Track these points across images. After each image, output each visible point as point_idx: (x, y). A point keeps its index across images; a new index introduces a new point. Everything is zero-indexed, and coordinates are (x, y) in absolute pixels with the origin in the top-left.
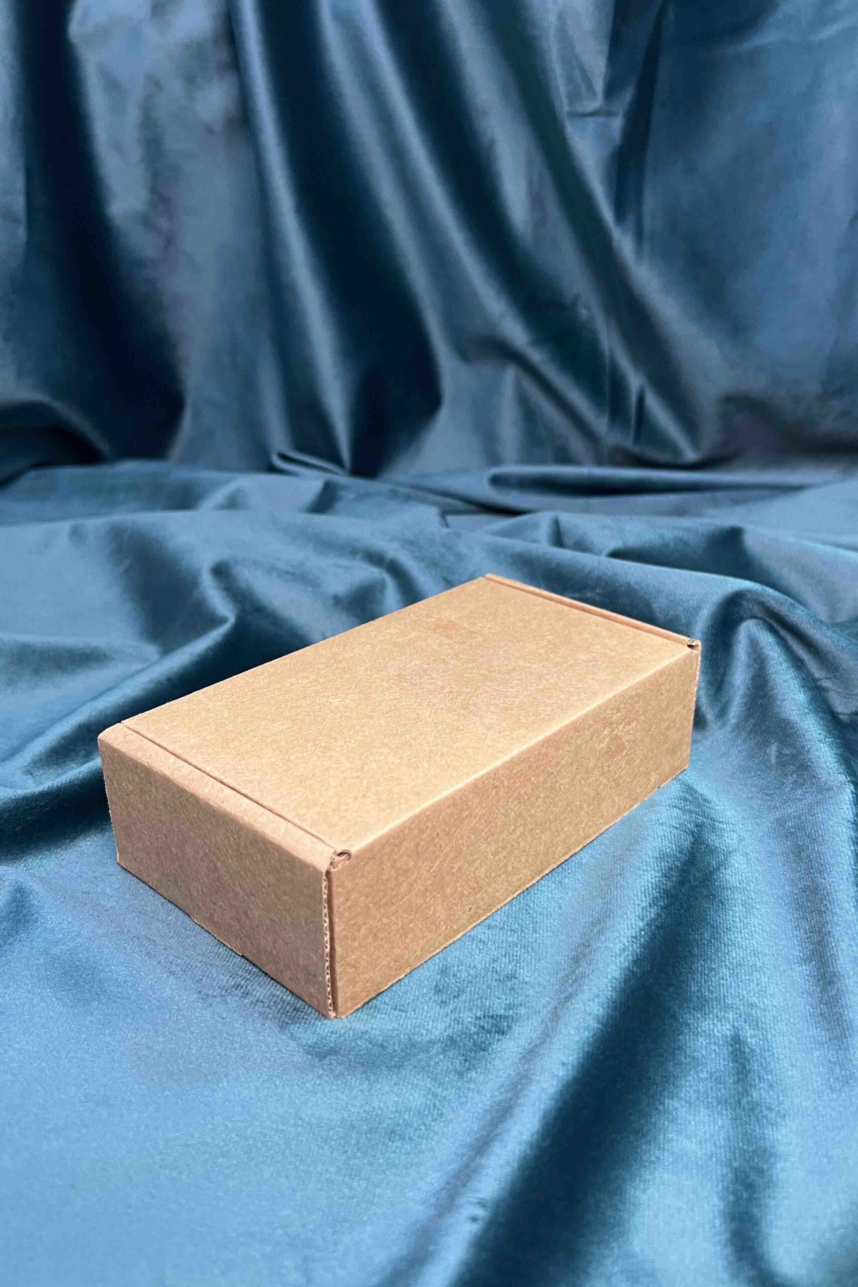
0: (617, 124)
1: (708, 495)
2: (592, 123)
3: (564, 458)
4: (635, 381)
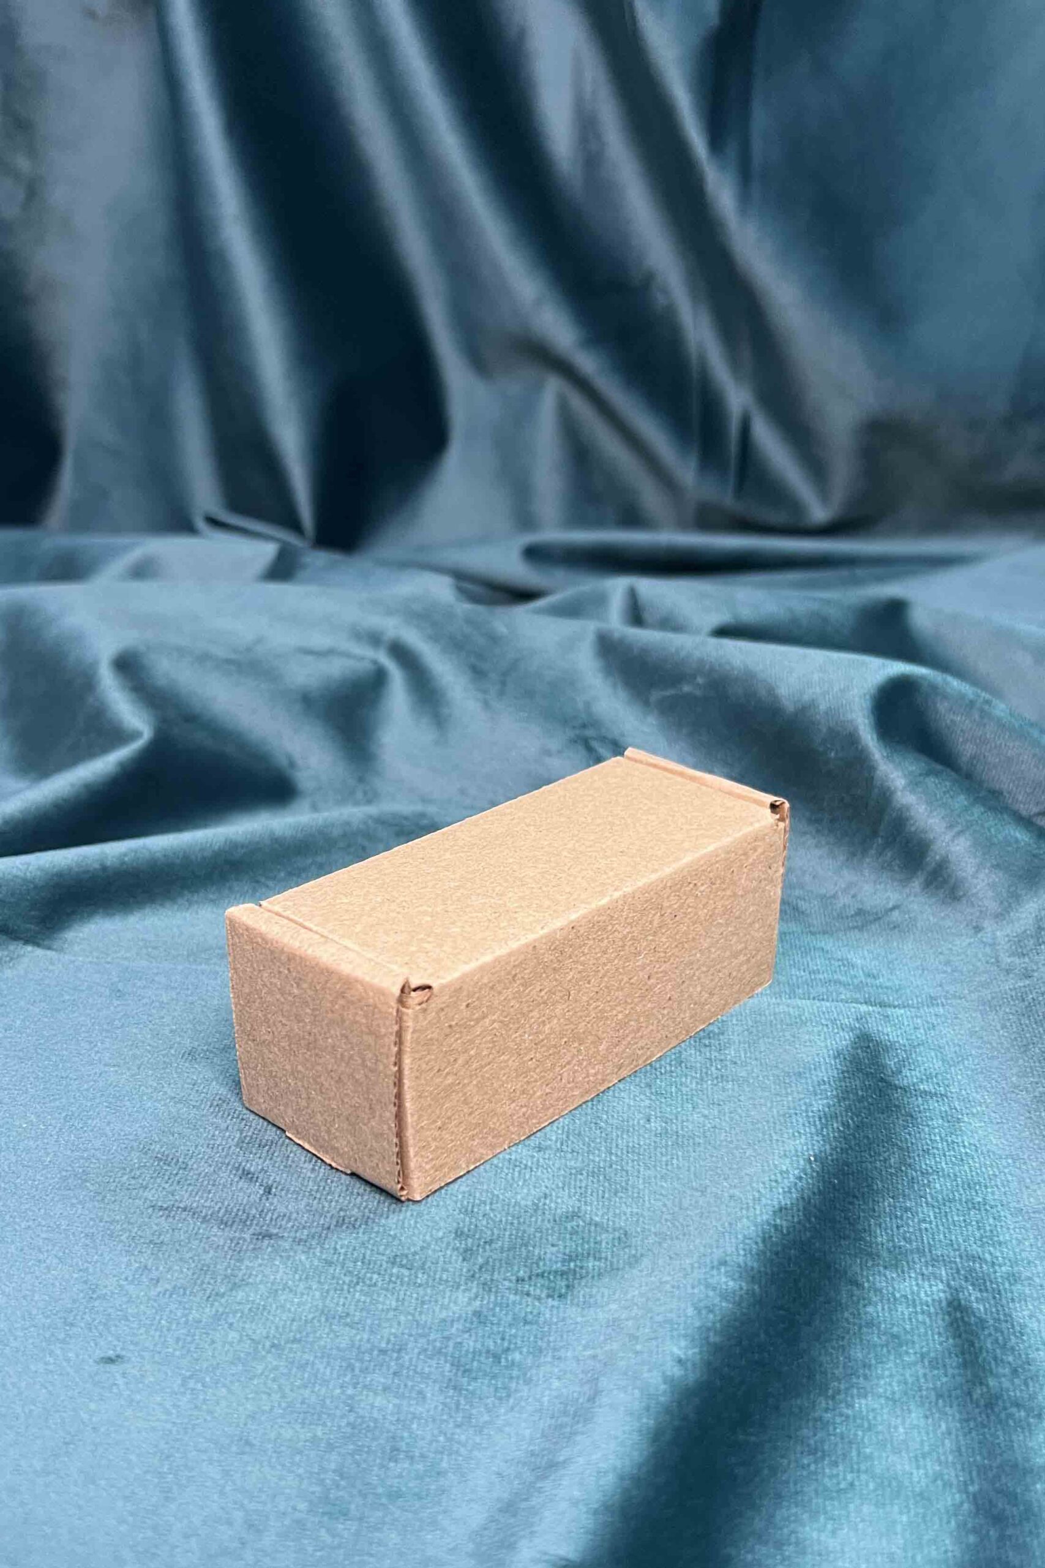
3: (632, 519)
4: (737, 397)
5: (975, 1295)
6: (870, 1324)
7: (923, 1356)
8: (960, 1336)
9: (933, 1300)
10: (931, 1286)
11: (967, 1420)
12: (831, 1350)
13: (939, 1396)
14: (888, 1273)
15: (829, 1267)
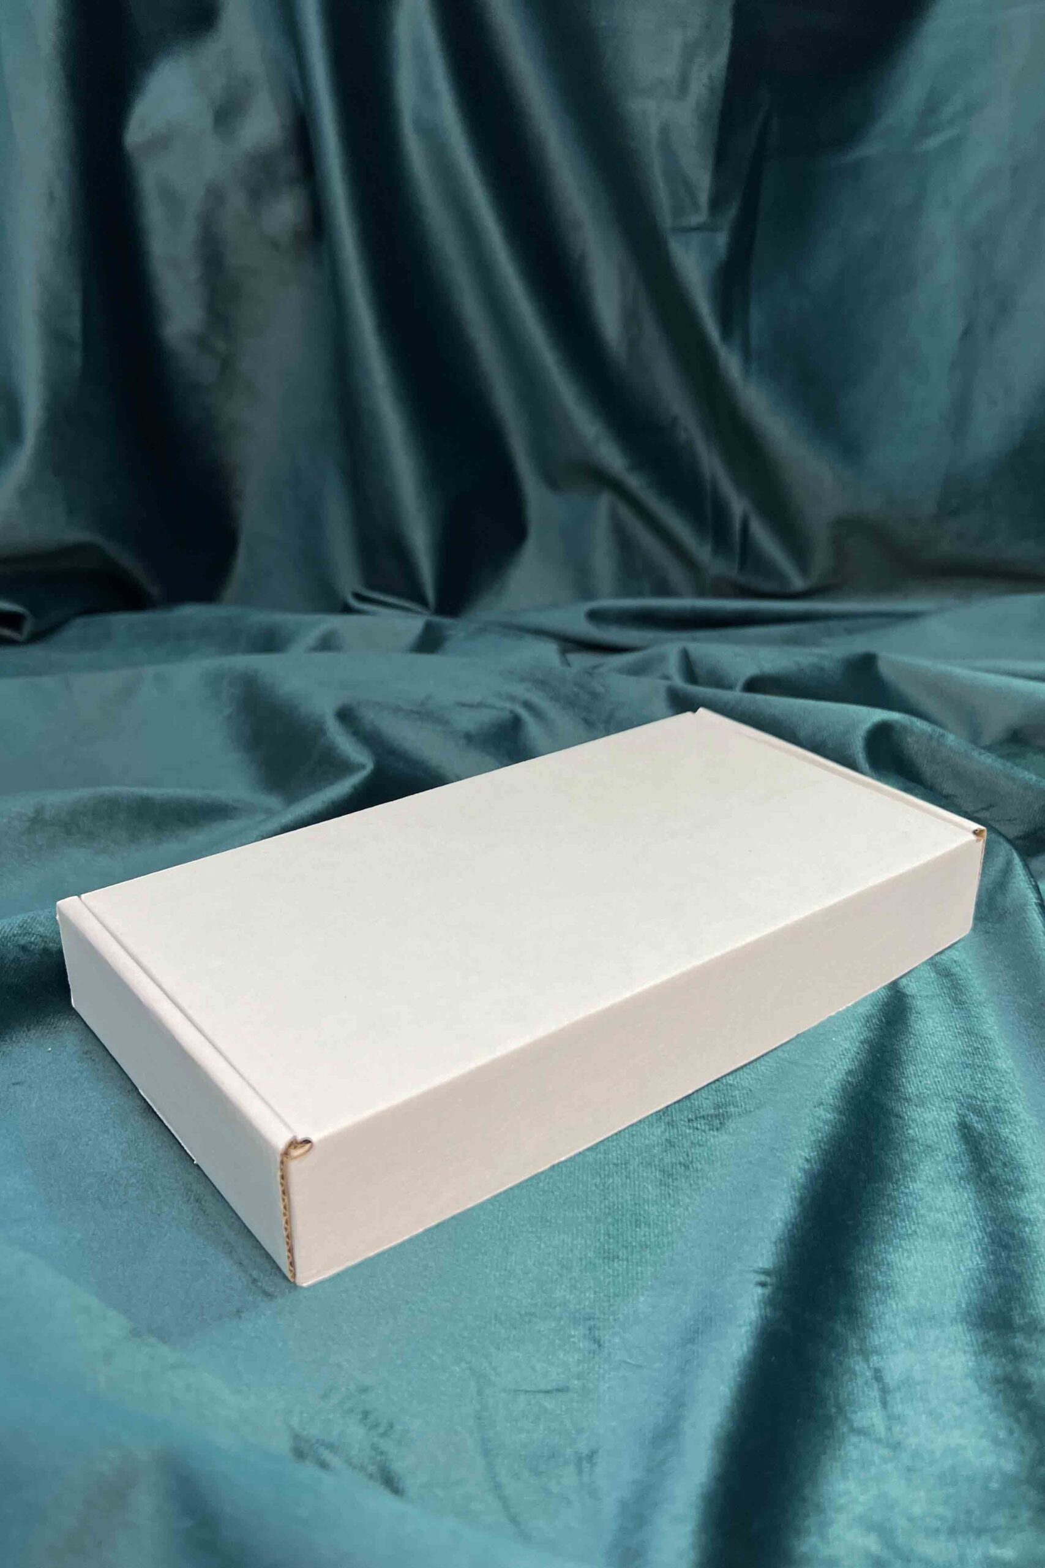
0: (722, 239)
1: (820, 625)
2: (696, 238)
3: (663, 589)
4: (738, 505)
5: (975, 1118)
6: (913, 1140)
7: (947, 1156)
8: (969, 1144)
9: (949, 1123)
10: (947, 1114)
11: (980, 1192)
12: (891, 1156)
13: (961, 1178)
14: (918, 1110)
15: (882, 1108)
